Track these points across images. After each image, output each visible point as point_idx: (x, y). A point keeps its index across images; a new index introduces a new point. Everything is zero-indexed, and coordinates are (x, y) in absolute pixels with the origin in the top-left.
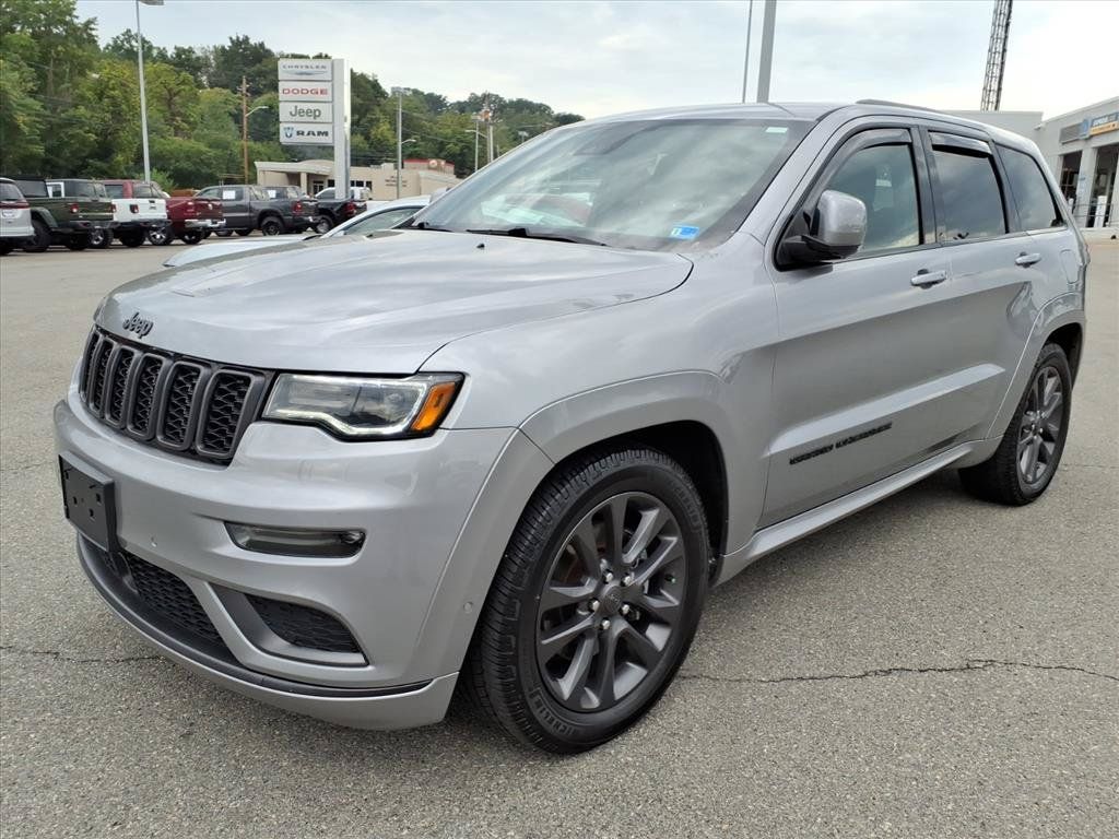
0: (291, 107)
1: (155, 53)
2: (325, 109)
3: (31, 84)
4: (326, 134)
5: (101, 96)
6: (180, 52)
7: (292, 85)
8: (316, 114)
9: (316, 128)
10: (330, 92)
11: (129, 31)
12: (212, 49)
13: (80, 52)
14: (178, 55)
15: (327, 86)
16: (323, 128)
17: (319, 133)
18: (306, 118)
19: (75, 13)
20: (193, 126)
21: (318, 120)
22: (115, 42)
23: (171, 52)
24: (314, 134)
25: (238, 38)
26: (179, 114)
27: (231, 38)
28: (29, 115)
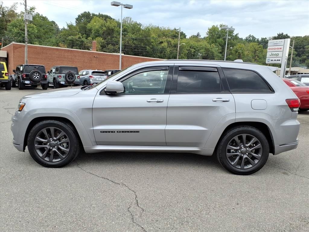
0: (270, 53)
1: (256, 40)
2: (280, 54)
3: (220, 50)
4: (280, 60)
5: (236, 52)
6: (262, 39)
7: (271, 47)
8: (277, 55)
9: (276, 59)
10: (282, 49)
11: (250, 35)
12: (272, 37)
13: (233, 42)
14: (262, 40)
15: (282, 47)
16: (278, 59)
17: (277, 60)
18: (274, 56)
19: (234, 33)
20: (260, 58)
21: (278, 56)
22: (246, 38)
23: (260, 39)
24: (276, 61)
25: (280, 33)
26: (257, 55)
27: (278, 34)
28: (218, 58)
